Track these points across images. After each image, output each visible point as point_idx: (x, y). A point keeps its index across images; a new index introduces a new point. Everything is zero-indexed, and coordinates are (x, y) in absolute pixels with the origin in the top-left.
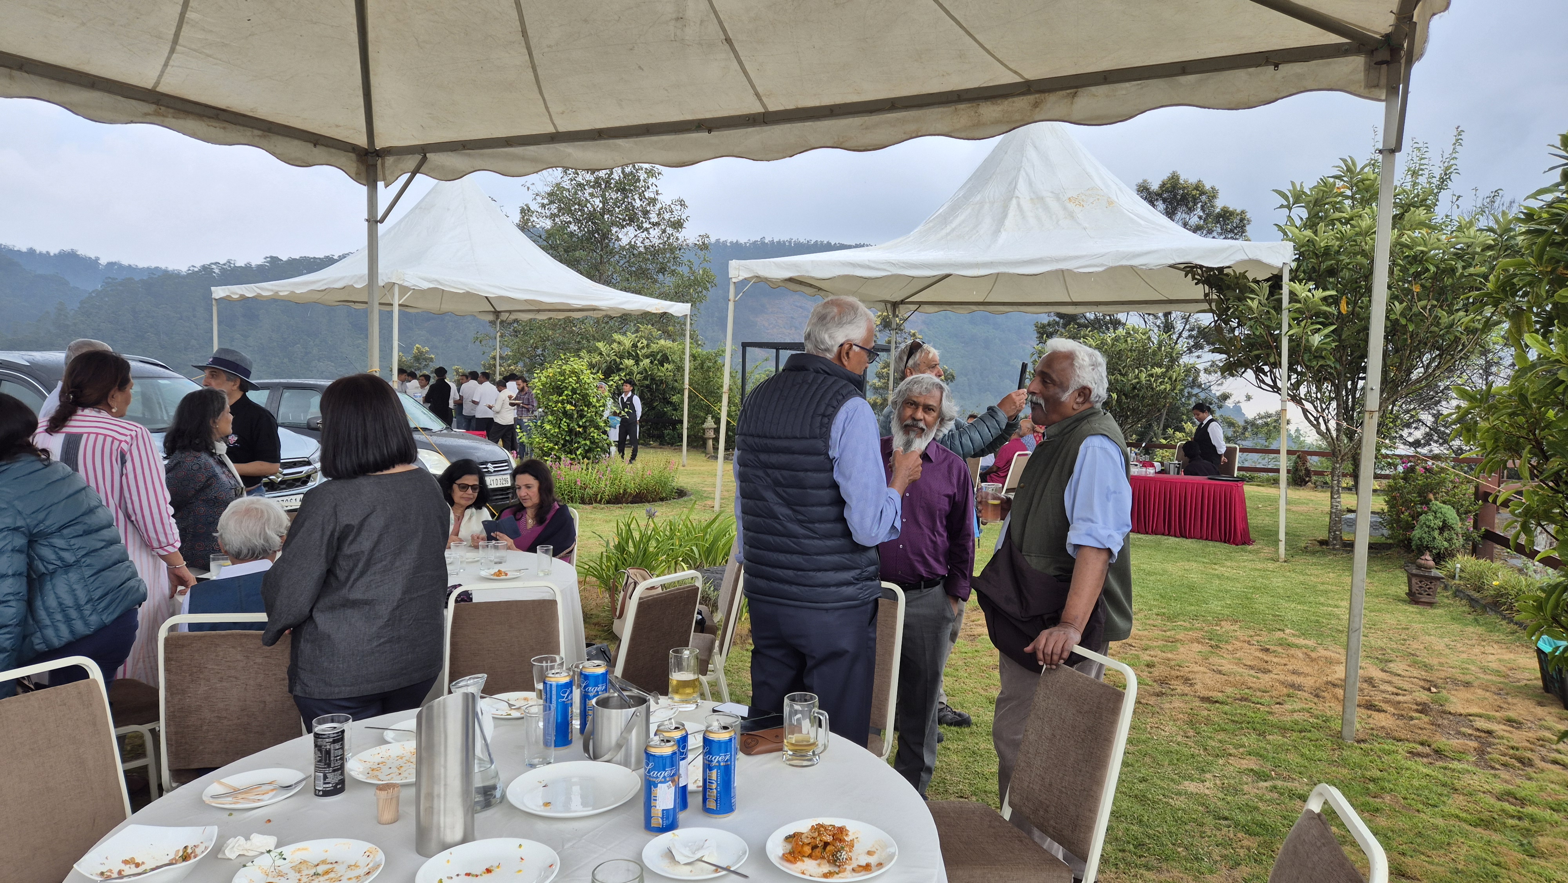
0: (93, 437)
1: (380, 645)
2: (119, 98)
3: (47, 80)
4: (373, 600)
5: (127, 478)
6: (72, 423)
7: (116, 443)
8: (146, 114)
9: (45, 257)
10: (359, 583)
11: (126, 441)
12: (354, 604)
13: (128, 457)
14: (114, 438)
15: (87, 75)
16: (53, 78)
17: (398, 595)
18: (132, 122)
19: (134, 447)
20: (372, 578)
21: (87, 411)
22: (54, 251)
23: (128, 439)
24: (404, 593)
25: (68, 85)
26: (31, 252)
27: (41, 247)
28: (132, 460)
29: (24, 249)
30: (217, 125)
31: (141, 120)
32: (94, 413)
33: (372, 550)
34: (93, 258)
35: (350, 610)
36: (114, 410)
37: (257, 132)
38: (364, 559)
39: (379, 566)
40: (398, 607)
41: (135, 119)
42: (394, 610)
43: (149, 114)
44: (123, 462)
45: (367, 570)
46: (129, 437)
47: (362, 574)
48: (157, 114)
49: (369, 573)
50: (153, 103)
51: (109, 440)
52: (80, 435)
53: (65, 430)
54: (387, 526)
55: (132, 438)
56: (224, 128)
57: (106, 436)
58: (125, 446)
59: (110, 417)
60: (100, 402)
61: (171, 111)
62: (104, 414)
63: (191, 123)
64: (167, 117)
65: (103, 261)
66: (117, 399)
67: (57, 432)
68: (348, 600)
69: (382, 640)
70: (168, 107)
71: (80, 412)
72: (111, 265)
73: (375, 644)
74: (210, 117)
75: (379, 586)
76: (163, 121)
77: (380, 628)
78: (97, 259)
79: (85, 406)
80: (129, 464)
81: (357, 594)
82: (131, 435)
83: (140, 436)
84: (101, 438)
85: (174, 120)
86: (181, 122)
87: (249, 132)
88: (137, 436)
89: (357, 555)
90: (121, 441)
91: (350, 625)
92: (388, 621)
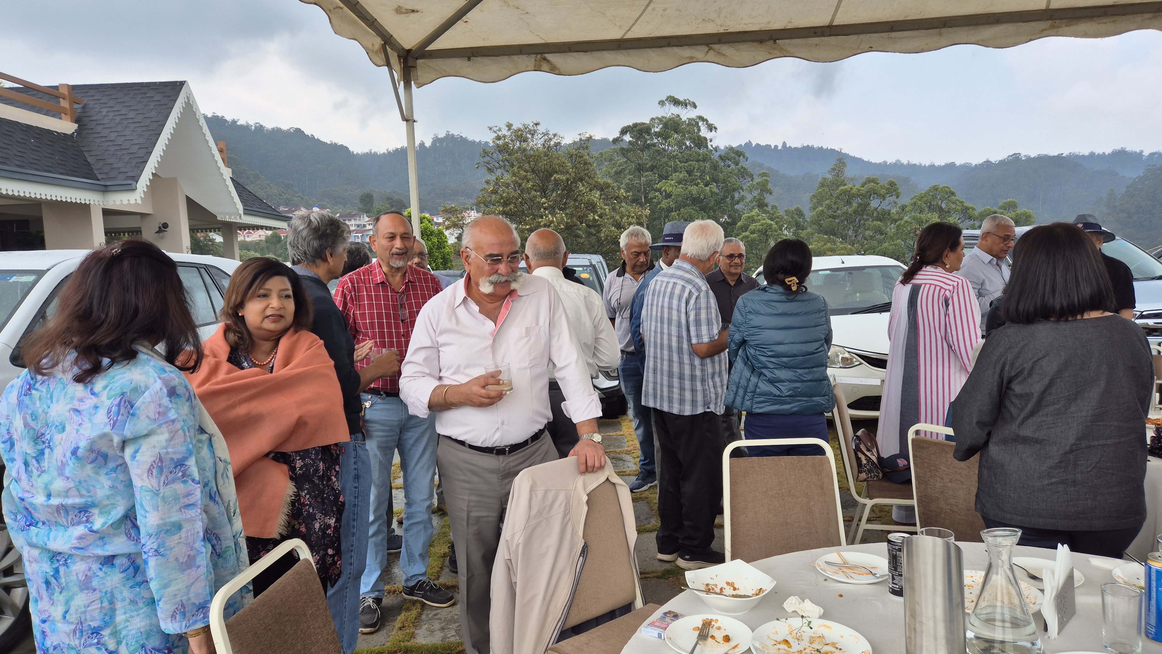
0: (928, 286)
1: (1052, 484)
2: (1021, 24)
3: (966, 28)
4: (1044, 440)
5: (949, 317)
6: (918, 277)
7: (943, 291)
8: (1043, 30)
9: (1102, 157)
10: (1030, 422)
11: (949, 290)
12: (1026, 440)
13: (950, 301)
14: (941, 288)
15: (994, 14)
16: (969, 26)
17: (1072, 440)
18: (1031, 40)
19: (955, 295)
20: (1044, 419)
21: (929, 268)
22: (1108, 151)
23: (951, 288)
24: (1079, 439)
25: (980, 27)
26: (1092, 154)
27: (1098, 151)
28: (953, 304)
29: (1087, 153)
30: (1107, 20)
31: (1038, 36)
32: (932, 269)
33: (1044, 392)
34: (1138, 152)
35: (1021, 446)
36: (947, 267)
37: (1146, 16)
38: (1034, 400)
39: (1052, 408)
40: (1071, 451)
41: (1033, 37)
42: (1066, 453)
43: (1046, 30)
44: (947, 306)
45: (1038, 411)
46: (952, 287)
47: (1032, 414)
48: (1052, 27)
49: (1040, 413)
50: (1047, 20)
51: (938, 288)
52: (920, 285)
53: (913, 281)
54: (1060, 372)
55: (954, 287)
56: (1114, 21)
57: (936, 286)
58: (948, 293)
59: (944, 272)
60: (936, 261)
61: (1065, 21)
62: (940, 269)
63: (1083, 26)
64: (1061, 27)
65: (1146, 153)
66: (950, 258)
67: (908, 283)
68: (1018, 436)
69: (1054, 480)
70: (1061, 19)
71: (924, 269)
72: (1152, 155)
73: (1046, 482)
74: (1099, 16)
75: (1050, 428)
76: (1057, 32)
77: (1050, 468)
78: (1142, 152)
79: (928, 264)
80: (950, 307)
81: (1027, 431)
82: (953, 285)
83: (960, 285)
84: (933, 287)
85: (1067, 28)
86: (1073, 28)
87: (1138, 18)
88: (958, 285)
89: (1026, 397)
90: (946, 290)
91: (1021, 459)
92: (1061, 462)
